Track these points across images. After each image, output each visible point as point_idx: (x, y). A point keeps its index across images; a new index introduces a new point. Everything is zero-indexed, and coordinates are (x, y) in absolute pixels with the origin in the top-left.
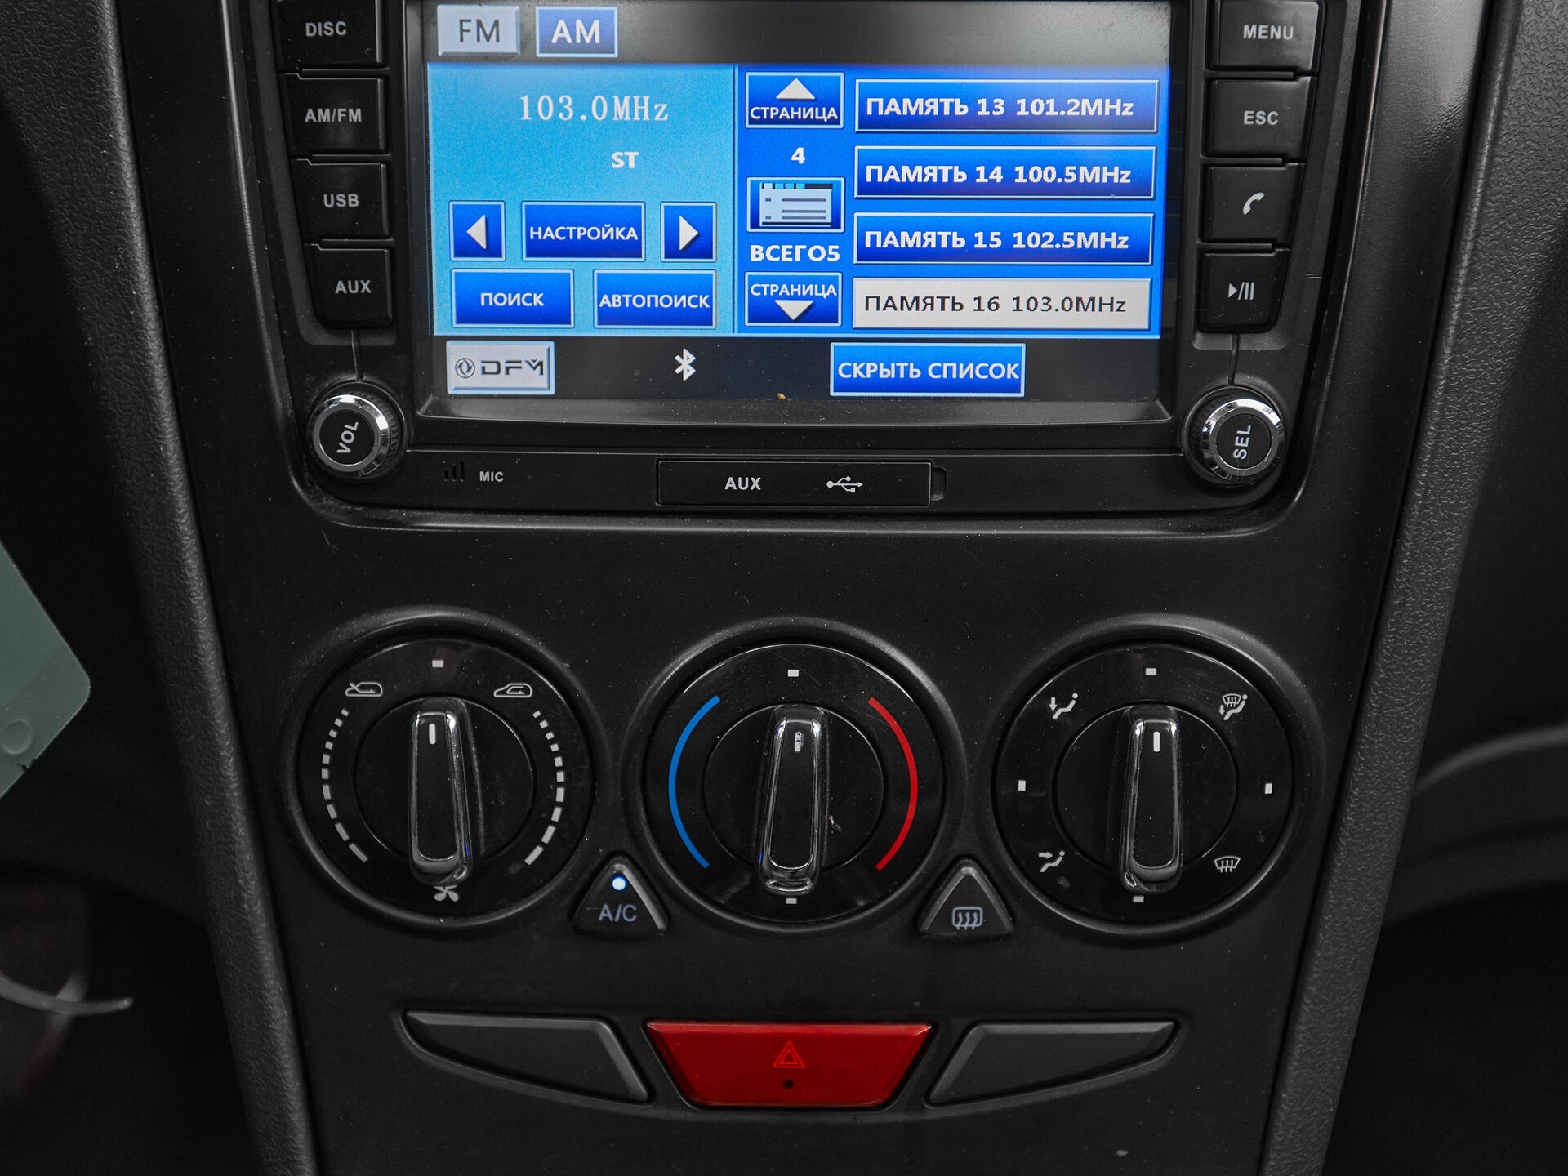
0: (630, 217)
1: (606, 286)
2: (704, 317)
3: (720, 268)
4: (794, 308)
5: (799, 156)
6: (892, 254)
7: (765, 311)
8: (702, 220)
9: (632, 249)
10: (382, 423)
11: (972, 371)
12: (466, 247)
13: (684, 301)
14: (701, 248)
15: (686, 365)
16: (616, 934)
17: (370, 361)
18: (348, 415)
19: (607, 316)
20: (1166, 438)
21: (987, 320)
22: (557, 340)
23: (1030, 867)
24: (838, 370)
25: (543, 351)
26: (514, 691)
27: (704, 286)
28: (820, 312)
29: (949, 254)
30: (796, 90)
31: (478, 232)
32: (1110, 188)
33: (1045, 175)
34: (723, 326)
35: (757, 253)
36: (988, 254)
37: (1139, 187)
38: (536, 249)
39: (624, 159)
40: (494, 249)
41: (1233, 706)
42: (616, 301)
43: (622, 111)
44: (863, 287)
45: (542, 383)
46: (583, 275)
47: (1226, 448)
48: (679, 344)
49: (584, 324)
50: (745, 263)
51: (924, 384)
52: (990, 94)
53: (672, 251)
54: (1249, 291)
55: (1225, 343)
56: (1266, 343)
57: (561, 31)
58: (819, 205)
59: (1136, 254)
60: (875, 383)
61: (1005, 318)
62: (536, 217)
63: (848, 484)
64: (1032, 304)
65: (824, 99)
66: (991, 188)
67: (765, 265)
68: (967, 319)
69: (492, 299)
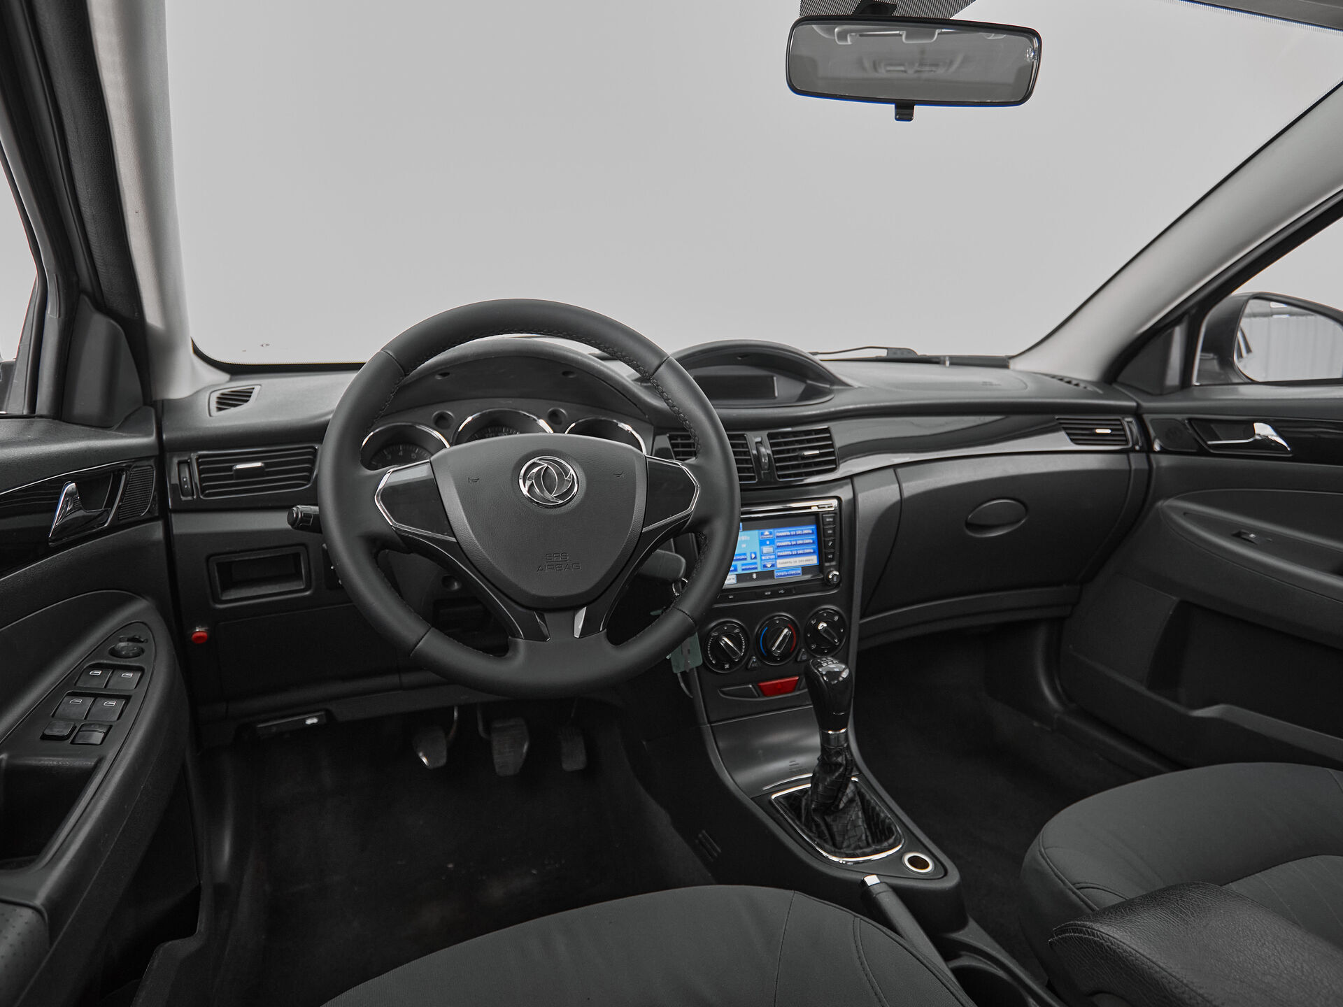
0: (745, 554)
1: (743, 565)
2: (756, 568)
3: (758, 560)
4: (769, 566)
5: (768, 542)
6: (782, 556)
7: (765, 566)
8: (755, 553)
9: (745, 559)
11: (794, 572)
13: (753, 566)
14: (755, 558)
15: (754, 576)
16: (753, 669)
19: (743, 570)
20: (823, 579)
21: (795, 564)
22: (737, 575)
23: (810, 649)
24: (776, 574)
27: (755, 563)
28: (773, 566)
29: (789, 555)
30: (767, 533)
32: (810, 543)
33: (801, 542)
34: (759, 570)
35: (763, 558)
36: (795, 555)
37: (813, 542)
41: (836, 618)
42: (744, 567)
44: (778, 561)
45: (736, 581)
46: (739, 564)
47: (832, 580)
48: (752, 573)
49: (740, 572)
50: (761, 560)
51: (788, 575)
52: (793, 531)
53: (751, 558)
54: (829, 556)
55: (829, 564)
56: (834, 563)
58: (771, 550)
59: (814, 552)
60: (781, 576)
61: (798, 564)
63: (782, 592)
64: (801, 561)
65: (771, 533)
66: (794, 545)
67: (765, 560)
68: (793, 565)
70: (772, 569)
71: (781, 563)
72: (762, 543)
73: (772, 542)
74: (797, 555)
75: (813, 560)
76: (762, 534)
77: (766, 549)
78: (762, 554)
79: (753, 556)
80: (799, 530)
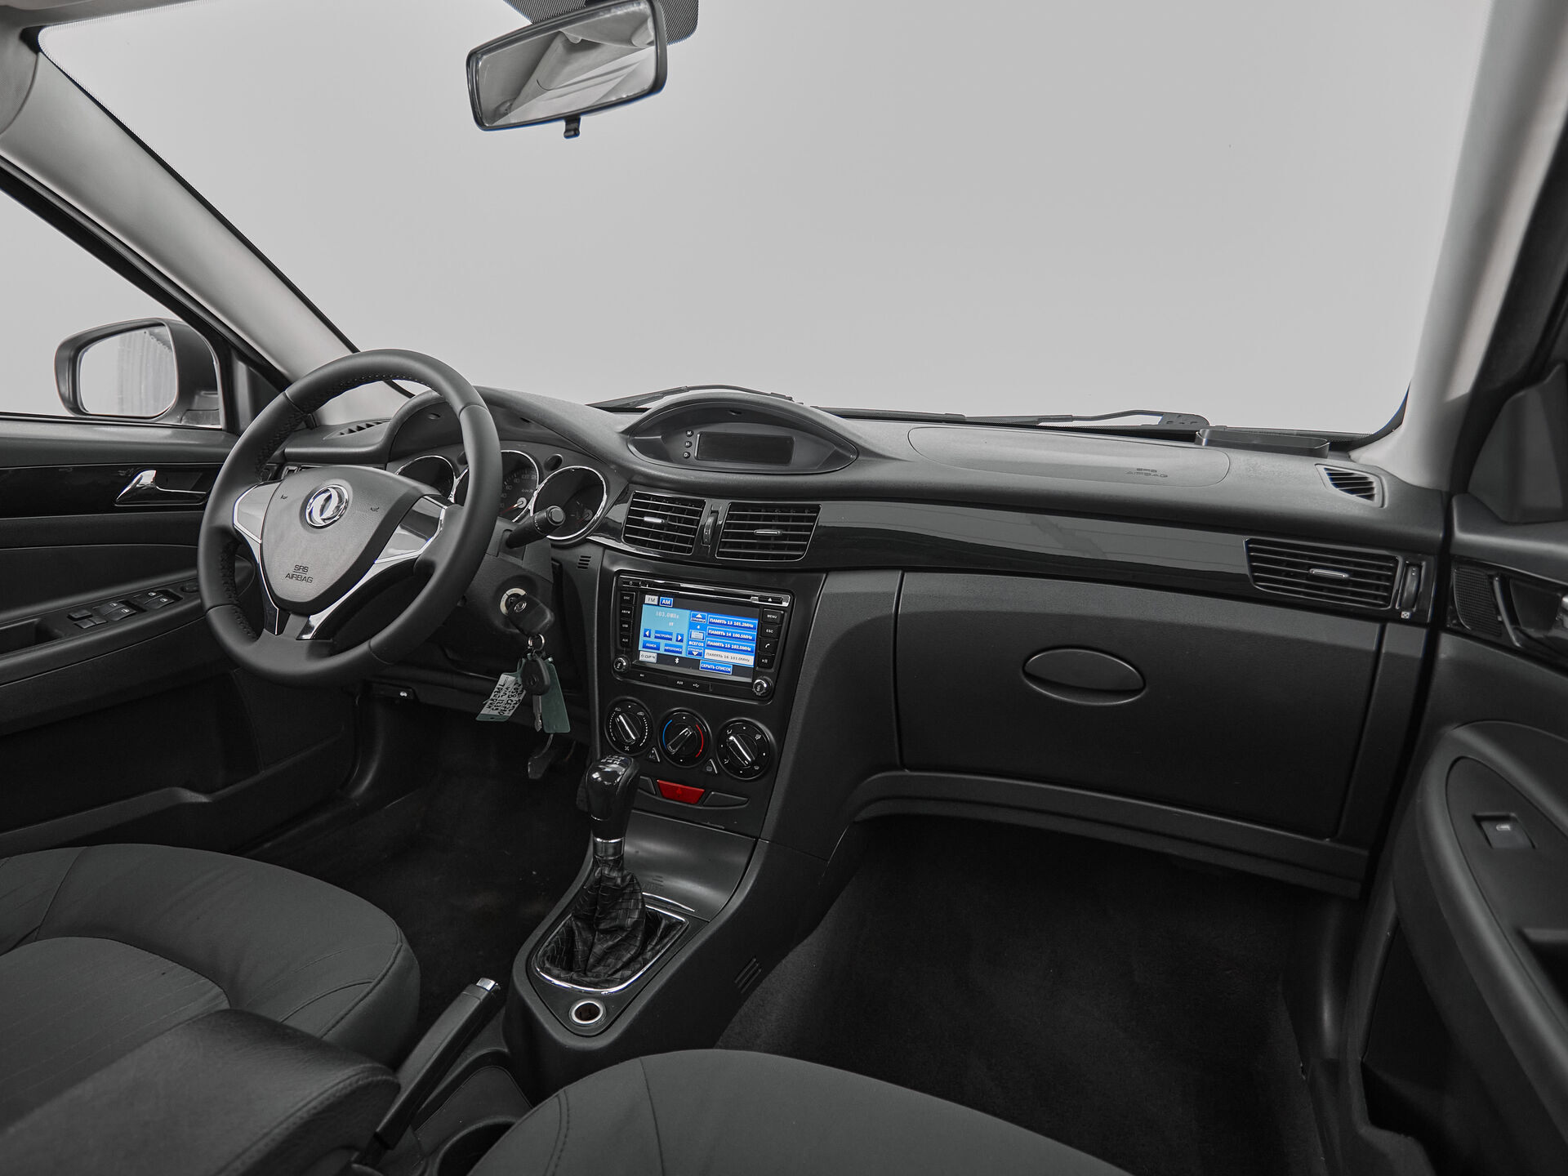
0: (671, 634)
1: (666, 645)
2: (681, 653)
3: (684, 644)
4: (695, 653)
5: (698, 627)
6: (712, 646)
7: (691, 653)
8: (682, 636)
9: (671, 639)
10: (625, 664)
11: (723, 669)
12: (645, 636)
13: (678, 649)
14: (681, 641)
15: (677, 661)
16: (651, 761)
17: (627, 653)
18: (620, 662)
19: (666, 650)
20: (750, 685)
21: (726, 660)
22: (658, 654)
23: (723, 763)
24: (701, 665)
25: (655, 655)
26: (641, 714)
27: (681, 647)
28: (699, 654)
29: (721, 647)
30: (699, 616)
31: (647, 633)
32: (748, 639)
33: (738, 636)
34: (683, 655)
35: (690, 643)
36: (728, 648)
37: (753, 640)
38: (656, 637)
39: (671, 624)
40: (649, 636)
41: (758, 737)
42: (667, 648)
43: (672, 616)
44: (707, 651)
45: (654, 660)
46: (663, 642)
47: (756, 689)
48: (676, 657)
49: (662, 651)
50: (688, 644)
51: (715, 670)
52: (730, 620)
53: (677, 641)
54: (766, 661)
55: (763, 670)
57: (664, 602)
58: (701, 636)
59: (751, 652)
60: (705, 668)
61: (729, 660)
62: (657, 632)
63: (697, 686)
64: (734, 658)
65: (703, 617)
66: (729, 637)
67: (691, 645)
68: (723, 659)
69: (648, 645)
70: (698, 657)
71: (709, 654)
72: (692, 626)
73: (703, 628)
74: (730, 649)
75: (749, 661)
76: (694, 616)
77: (695, 634)
78: (690, 638)
79: (680, 638)
80: (738, 621)
